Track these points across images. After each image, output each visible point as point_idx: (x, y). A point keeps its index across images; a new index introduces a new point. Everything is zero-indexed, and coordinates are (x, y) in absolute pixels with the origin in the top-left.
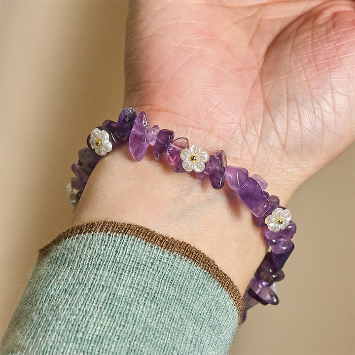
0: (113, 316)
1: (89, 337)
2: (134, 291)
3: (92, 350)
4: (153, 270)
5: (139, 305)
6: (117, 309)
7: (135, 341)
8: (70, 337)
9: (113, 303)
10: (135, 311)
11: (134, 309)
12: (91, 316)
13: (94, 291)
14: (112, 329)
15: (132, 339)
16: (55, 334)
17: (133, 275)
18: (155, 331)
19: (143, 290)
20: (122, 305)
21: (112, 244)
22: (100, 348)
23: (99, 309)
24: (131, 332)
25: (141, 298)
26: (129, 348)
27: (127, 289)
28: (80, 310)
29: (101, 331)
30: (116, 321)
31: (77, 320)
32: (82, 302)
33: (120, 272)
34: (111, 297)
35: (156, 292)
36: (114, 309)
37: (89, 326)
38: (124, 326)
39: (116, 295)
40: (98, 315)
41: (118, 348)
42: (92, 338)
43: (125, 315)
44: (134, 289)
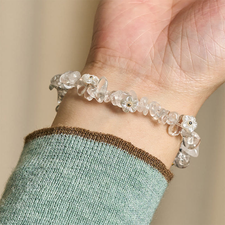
0: (59, 188)
1: (43, 202)
2: (74, 170)
3: (44, 211)
4: (87, 156)
5: (77, 179)
6: (62, 184)
7: (73, 202)
8: (31, 203)
9: (60, 179)
10: (74, 183)
11: (74, 182)
12: (45, 189)
13: (49, 172)
14: (58, 196)
15: (71, 201)
16: (23, 201)
17: (74, 160)
18: (88, 194)
19: (80, 170)
20: (66, 181)
21: (63, 141)
22: (49, 209)
23: (51, 184)
24: (71, 197)
25: (79, 175)
26: (69, 207)
27: (70, 170)
28: (39, 185)
29: (51, 198)
30: (61, 191)
31: (36, 192)
32: (41, 180)
33: (66, 159)
34: (59, 176)
35: (89, 169)
36: (60, 183)
37: (43, 195)
38: (66, 193)
39: (62, 174)
40: (50, 188)
41: (61, 208)
42: (45, 203)
43: (67, 187)
44: (75, 169)
